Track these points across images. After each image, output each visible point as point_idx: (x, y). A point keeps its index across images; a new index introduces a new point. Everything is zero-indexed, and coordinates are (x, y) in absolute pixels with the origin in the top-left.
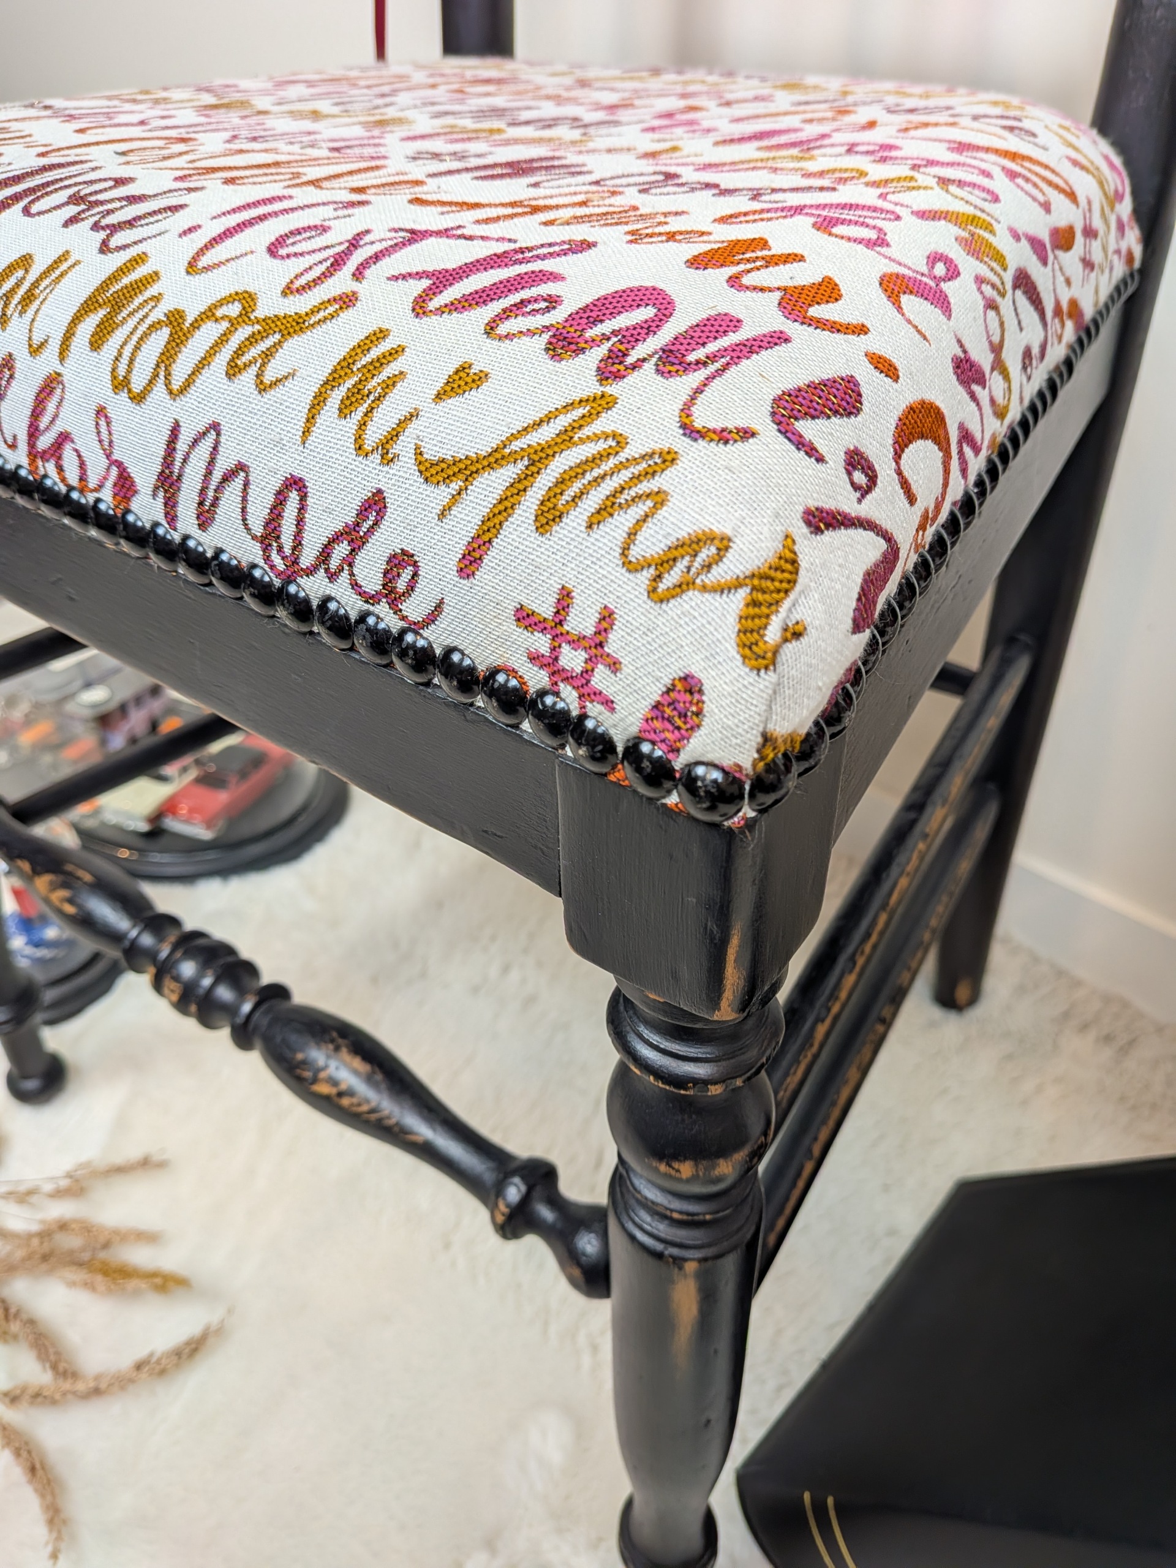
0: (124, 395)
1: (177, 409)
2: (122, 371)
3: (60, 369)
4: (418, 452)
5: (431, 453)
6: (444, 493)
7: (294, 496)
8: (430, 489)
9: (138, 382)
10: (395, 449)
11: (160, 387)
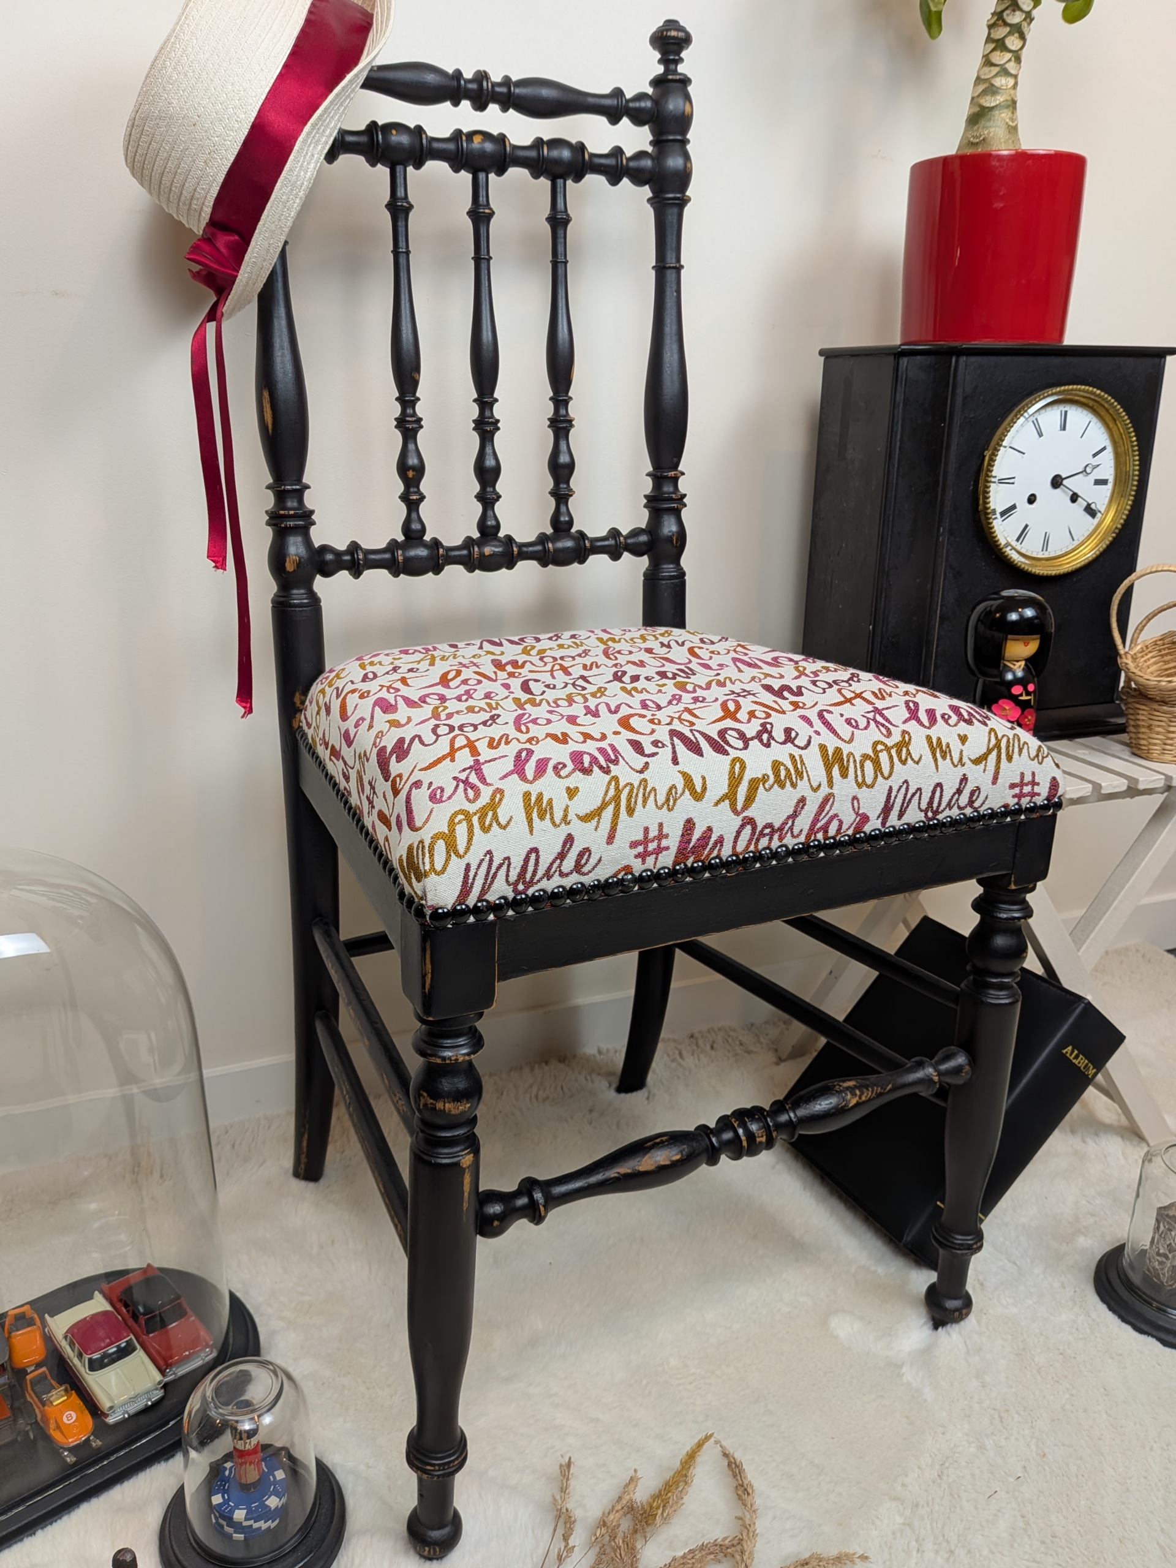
0: (864, 788)
1: (889, 782)
2: (860, 779)
3: (831, 791)
4: (970, 759)
5: (973, 758)
6: (982, 766)
7: (939, 789)
8: (978, 767)
9: (869, 781)
10: (964, 761)
11: (880, 778)
